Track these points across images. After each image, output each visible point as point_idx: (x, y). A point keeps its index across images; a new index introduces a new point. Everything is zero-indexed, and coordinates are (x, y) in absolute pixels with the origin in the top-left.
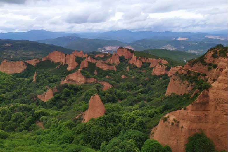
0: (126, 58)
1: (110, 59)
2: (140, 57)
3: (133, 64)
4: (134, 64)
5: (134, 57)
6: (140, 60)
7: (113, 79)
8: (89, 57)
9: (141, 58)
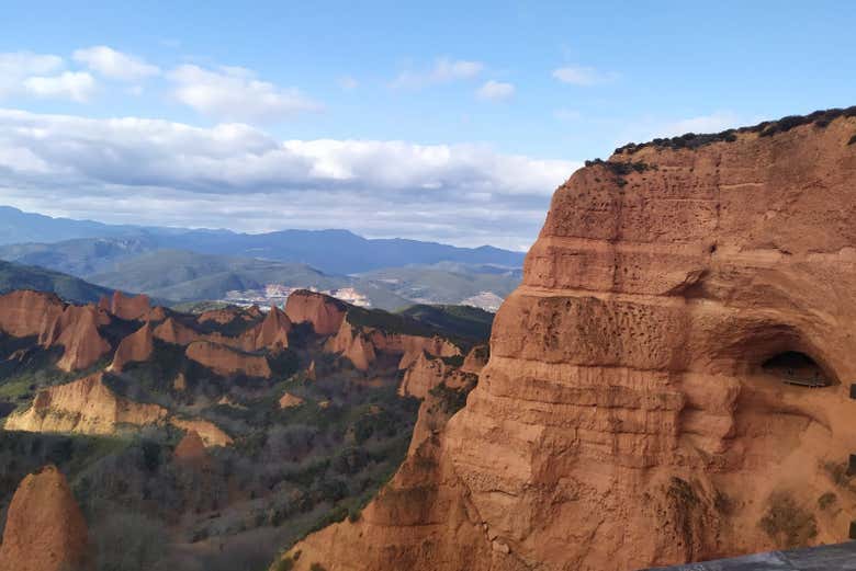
0: (317, 328)
1: (252, 332)
2: (367, 330)
3: (339, 353)
4: (344, 354)
5: (346, 329)
6: (366, 338)
7: (245, 408)
8: (169, 321)
9: (373, 332)
